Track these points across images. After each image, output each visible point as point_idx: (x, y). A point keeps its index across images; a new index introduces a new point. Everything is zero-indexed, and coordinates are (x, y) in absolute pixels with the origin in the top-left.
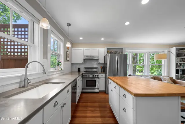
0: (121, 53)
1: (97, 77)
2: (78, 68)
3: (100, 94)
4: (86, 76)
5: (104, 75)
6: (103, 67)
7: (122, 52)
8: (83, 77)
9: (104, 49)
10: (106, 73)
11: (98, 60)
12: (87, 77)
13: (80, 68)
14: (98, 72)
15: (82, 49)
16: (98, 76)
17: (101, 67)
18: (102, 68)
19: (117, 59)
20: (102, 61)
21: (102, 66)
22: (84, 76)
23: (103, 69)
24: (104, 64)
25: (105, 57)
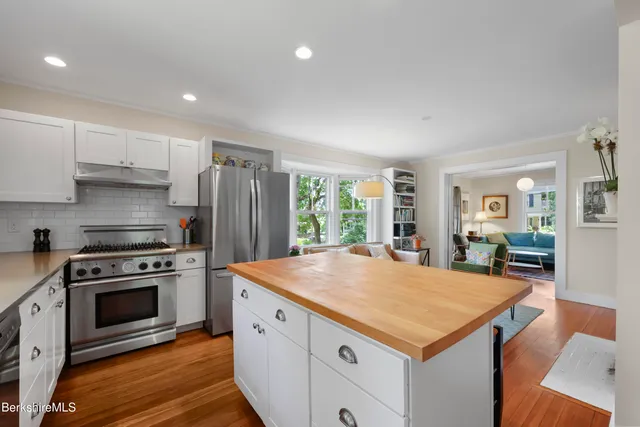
0: (265, 169)
1: (163, 268)
2: (37, 232)
3: (181, 346)
4: (96, 271)
5: (199, 256)
6: (192, 222)
7: (269, 167)
8: (74, 276)
9: (194, 144)
10: (208, 250)
11: (166, 188)
12: (100, 275)
13: (46, 232)
14: (168, 246)
15: (67, 123)
16: (169, 264)
17: (182, 220)
18: (187, 226)
19: (253, 190)
20: (185, 195)
21: (187, 216)
22: (81, 272)
23: (192, 231)
24: (197, 209)
25: (202, 180)
